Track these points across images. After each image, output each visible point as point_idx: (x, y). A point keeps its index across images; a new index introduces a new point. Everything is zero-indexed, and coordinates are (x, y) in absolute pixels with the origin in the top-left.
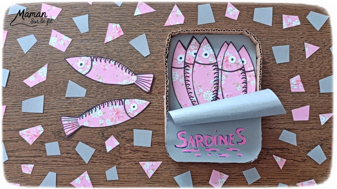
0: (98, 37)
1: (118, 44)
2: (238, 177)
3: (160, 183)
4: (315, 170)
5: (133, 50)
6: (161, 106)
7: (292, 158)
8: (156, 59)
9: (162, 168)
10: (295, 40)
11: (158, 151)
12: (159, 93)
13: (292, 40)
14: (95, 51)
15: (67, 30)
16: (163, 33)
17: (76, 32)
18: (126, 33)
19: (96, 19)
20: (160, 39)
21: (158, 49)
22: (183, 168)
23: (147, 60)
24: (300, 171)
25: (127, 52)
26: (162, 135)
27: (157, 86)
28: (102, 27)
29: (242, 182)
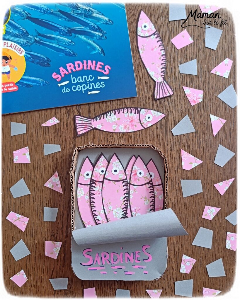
0: (185, 79)
1: (177, 100)
2: (39, 215)
3: (36, 138)
4: (42, 292)
5: (169, 115)
6: (112, 141)
7: (55, 269)
8: (159, 138)
9: (50, 140)
10: (174, 279)
11: (67, 136)
12: (125, 139)
13: (174, 276)
14: (170, 77)
15: (193, 49)
16: (186, 146)
17: (190, 57)
18: (187, 108)
19: (203, 79)
20: (180, 143)
21: (170, 140)
22: (50, 160)
23: (158, 129)
24: (42, 276)
25: (168, 109)
26: (83, 140)
27: (132, 138)
28: (194, 84)
29: (34, 218)
